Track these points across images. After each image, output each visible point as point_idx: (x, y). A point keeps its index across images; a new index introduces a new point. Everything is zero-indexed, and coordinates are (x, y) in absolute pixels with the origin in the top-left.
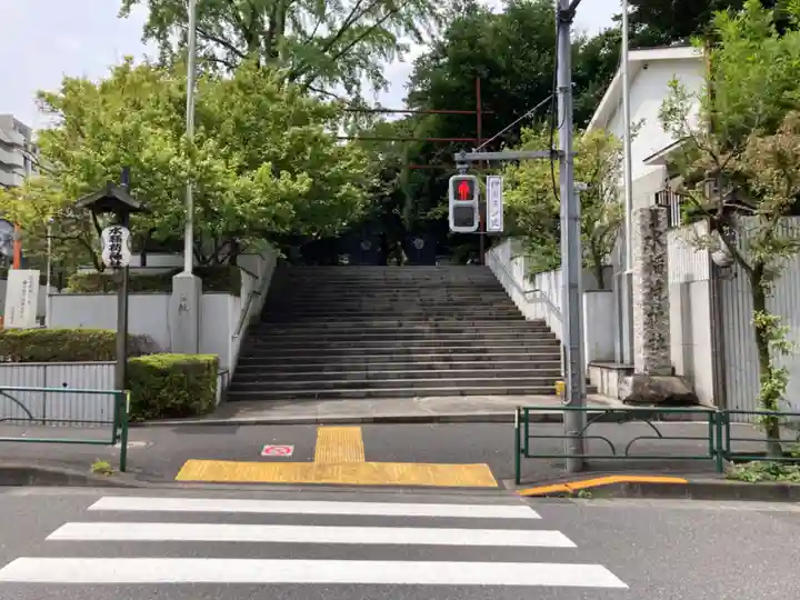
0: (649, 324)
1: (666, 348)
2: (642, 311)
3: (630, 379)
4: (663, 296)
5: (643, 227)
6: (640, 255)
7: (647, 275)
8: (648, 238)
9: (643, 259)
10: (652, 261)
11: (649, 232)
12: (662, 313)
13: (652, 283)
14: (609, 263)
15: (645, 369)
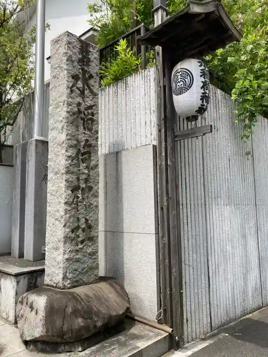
0: (73, 204)
1: (92, 239)
2: (63, 184)
3: (40, 301)
4: (93, 163)
5: (70, 59)
6: (64, 98)
7: (73, 129)
8: (75, 78)
9: (69, 104)
10: (79, 112)
11: (77, 70)
12: (90, 188)
13: (78, 142)
14: (8, 143)
15: (65, 278)
